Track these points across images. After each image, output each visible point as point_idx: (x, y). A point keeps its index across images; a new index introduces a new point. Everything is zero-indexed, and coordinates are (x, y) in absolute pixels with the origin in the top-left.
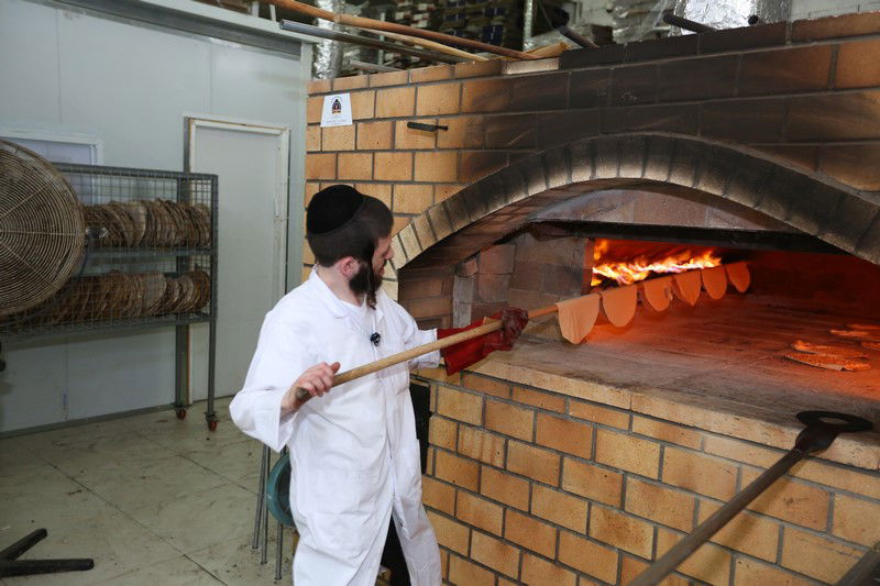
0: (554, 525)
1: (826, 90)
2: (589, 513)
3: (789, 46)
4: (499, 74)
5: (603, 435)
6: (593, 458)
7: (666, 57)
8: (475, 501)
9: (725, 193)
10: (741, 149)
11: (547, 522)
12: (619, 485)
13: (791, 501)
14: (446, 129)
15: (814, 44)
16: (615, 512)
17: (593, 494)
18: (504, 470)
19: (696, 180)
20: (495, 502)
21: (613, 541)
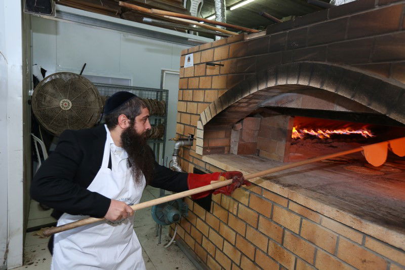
0: (254, 245)
1: (397, 30)
2: (268, 243)
3: (377, 8)
4: (243, 39)
5: (276, 208)
6: (271, 218)
7: (313, 23)
8: (226, 227)
9: (336, 91)
10: (347, 67)
11: (252, 243)
12: (281, 233)
13: (365, 261)
14: (223, 65)
15: (392, 5)
16: (279, 246)
17: (270, 235)
18: (237, 216)
19: (322, 84)
20: (233, 230)
21: (277, 259)
